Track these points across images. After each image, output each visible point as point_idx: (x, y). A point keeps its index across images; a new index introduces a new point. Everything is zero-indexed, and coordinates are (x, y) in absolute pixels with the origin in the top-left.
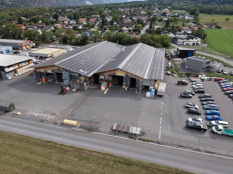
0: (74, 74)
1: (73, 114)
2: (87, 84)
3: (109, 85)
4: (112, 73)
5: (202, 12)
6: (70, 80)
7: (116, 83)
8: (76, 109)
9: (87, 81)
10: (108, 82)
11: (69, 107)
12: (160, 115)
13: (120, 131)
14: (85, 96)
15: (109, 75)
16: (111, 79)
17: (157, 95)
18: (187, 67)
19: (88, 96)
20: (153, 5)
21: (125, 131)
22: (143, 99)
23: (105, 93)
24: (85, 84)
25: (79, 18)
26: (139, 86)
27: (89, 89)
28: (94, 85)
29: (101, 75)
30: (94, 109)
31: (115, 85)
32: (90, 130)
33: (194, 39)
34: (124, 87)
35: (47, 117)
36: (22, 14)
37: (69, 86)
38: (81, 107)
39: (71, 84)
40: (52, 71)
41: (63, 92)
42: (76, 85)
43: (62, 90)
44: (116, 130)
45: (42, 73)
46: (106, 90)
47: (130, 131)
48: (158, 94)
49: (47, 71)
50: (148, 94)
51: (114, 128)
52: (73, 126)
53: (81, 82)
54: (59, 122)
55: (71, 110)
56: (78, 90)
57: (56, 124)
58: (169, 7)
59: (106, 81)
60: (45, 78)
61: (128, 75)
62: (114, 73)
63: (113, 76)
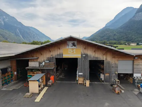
3: (48, 79)
7: (61, 77)
10: (47, 74)
15: (50, 59)
16: (53, 67)
28: (17, 83)
29: (33, 60)
31: (61, 80)
34: (80, 80)
46: (40, 91)
59: (42, 71)
61: (87, 55)
62: (60, 54)
63: (56, 59)
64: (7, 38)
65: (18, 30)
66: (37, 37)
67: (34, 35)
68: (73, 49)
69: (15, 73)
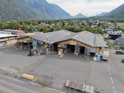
0: (40, 43)
1: (33, 70)
2: (49, 50)
3: (64, 51)
4: (67, 43)
5: (117, 22)
6: (37, 47)
7: (69, 51)
8: (37, 66)
9: (49, 48)
10: (64, 49)
11: (32, 65)
12: (110, 75)
13: (73, 89)
14: (46, 58)
16: (66, 47)
17: (103, 60)
18: (119, 44)
19: (48, 58)
20: (89, 19)
21: (78, 88)
22: (91, 62)
23: (61, 56)
24: (47, 50)
25: (51, 23)
26: (87, 53)
27: (49, 53)
28: (54, 51)
30: (51, 67)
31: (69, 52)
32: (44, 85)
33: (118, 31)
34: (75, 53)
35: (11, 71)
36: (24, 22)
37: (36, 51)
38: (41, 65)
39: (37, 50)
40: (27, 41)
41: (31, 54)
42: (41, 50)
43: (30, 53)
44: (68, 87)
45: (21, 43)
46: (62, 55)
47: (84, 90)
48: (103, 58)
49: (24, 41)
50: (95, 58)
51: (67, 85)
52: (30, 80)
53: (45, 48)
54: (19, 76)
55: (32, 66)
56: (42, 54)
57: (16, 77)
58: (98, 20)
59: (62, 48)
60: (22, 46)
61: (78, 44)
62: (68, 43)
63: (67, 45)
64: (36, 15)
65: (44, 7)
66: (59, 14)
67: (56, 12)
68: (73, 42)
69: (53, 48)
